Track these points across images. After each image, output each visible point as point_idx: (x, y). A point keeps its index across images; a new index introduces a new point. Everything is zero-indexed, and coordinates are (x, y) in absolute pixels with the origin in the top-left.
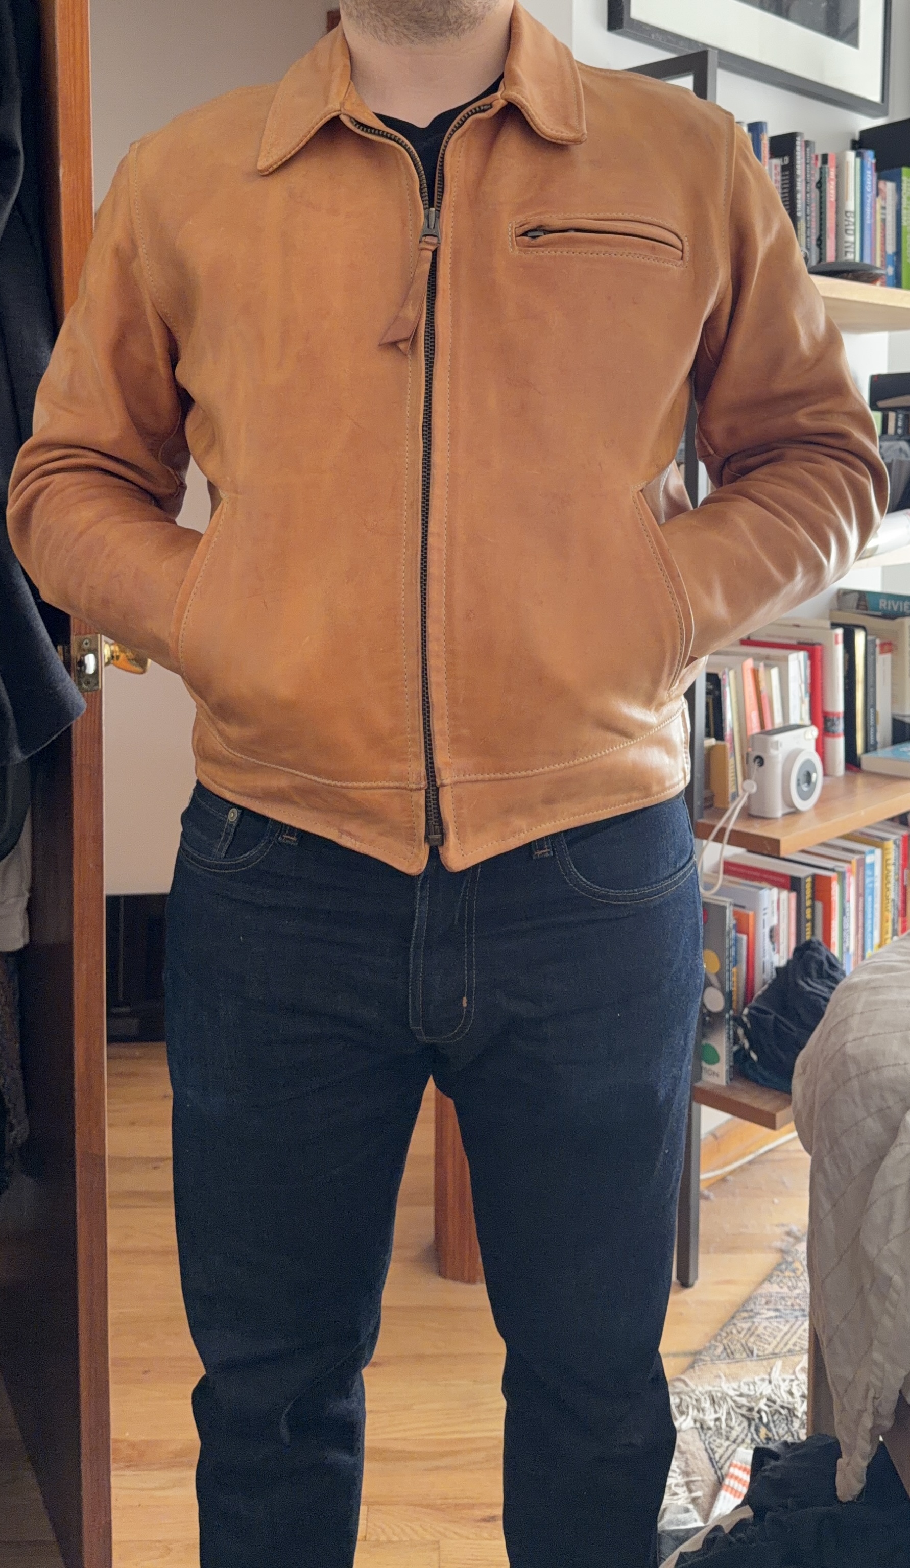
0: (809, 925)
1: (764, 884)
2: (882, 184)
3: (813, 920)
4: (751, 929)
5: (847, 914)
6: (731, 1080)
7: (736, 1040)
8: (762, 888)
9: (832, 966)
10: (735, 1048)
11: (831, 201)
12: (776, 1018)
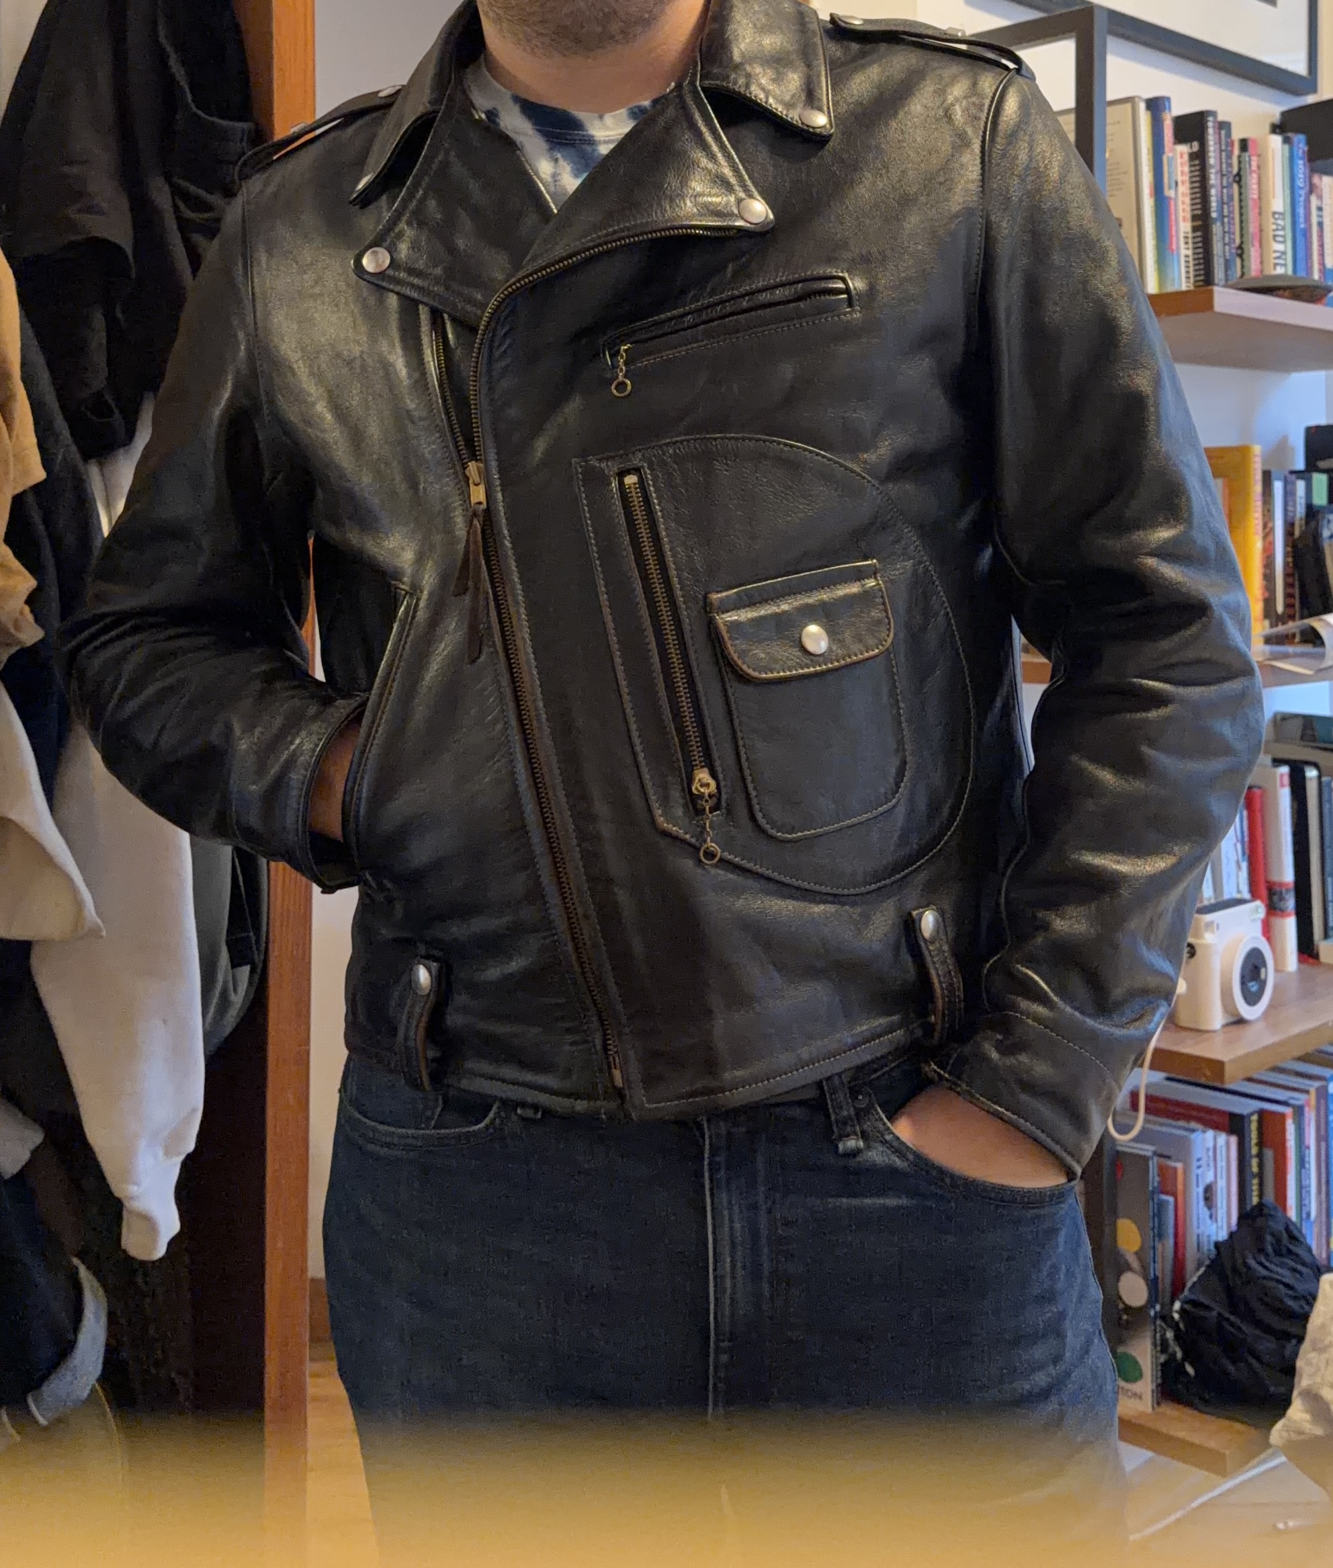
0: (1255, 1181)
1: (1193, 1125)
2: (1316, 179)
3: (1261, 1175)
4: (1180, 1187)
5: (1307, 1166)
6: (1158, 1404)
7: (1164, 1346)
8: (1193, 1131)
9: (1293, 1238)
10: (1163, 1358)
11: (1254, 199)
12: (1219, 1314)
